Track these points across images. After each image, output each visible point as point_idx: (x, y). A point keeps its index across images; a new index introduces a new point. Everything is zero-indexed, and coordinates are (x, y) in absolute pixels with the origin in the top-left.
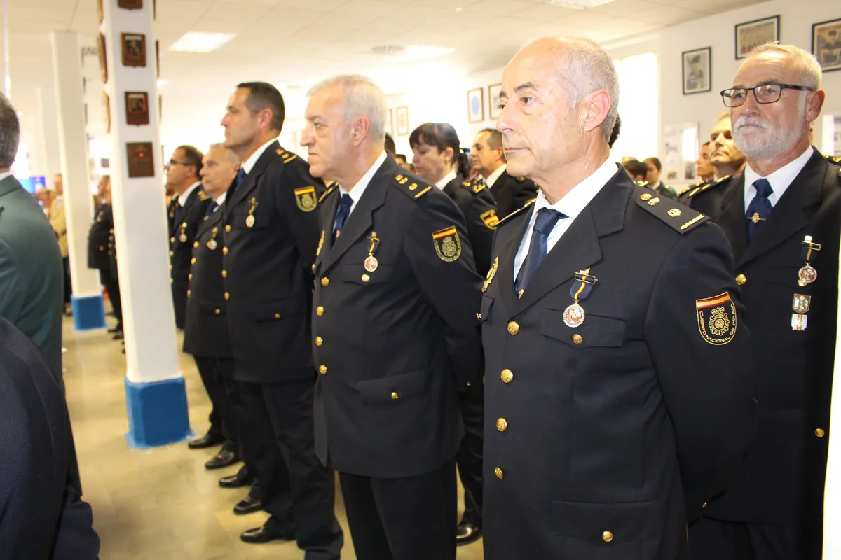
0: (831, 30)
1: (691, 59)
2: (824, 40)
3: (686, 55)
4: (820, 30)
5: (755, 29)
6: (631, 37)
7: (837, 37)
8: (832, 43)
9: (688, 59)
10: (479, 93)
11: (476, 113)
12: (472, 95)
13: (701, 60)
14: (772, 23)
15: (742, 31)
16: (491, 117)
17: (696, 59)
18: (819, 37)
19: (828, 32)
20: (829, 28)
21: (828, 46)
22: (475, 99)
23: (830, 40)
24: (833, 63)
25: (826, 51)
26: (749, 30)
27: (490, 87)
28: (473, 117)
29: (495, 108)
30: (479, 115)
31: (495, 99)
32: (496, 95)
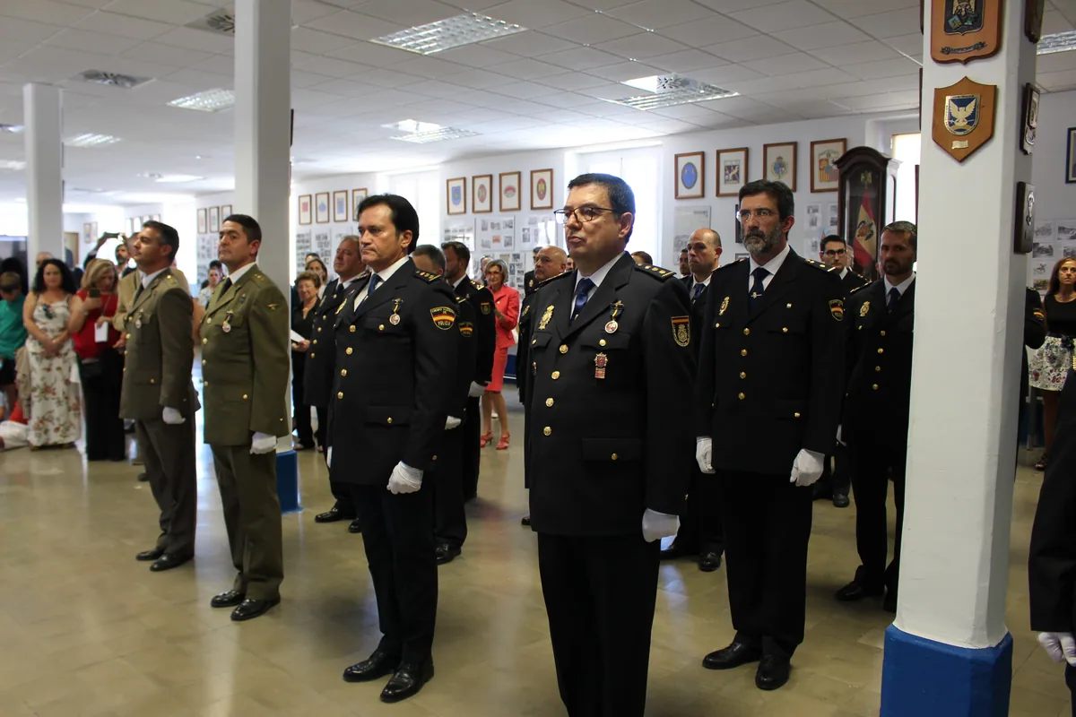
10: (696, 161)
12: (683, 162)
16: (718, 194)
22: (690, 165)
27: (719, 152)
28: (683, 191)
29: (726, 181)
30: (696, 190)
31: (729, 168)
32: (729, 164)
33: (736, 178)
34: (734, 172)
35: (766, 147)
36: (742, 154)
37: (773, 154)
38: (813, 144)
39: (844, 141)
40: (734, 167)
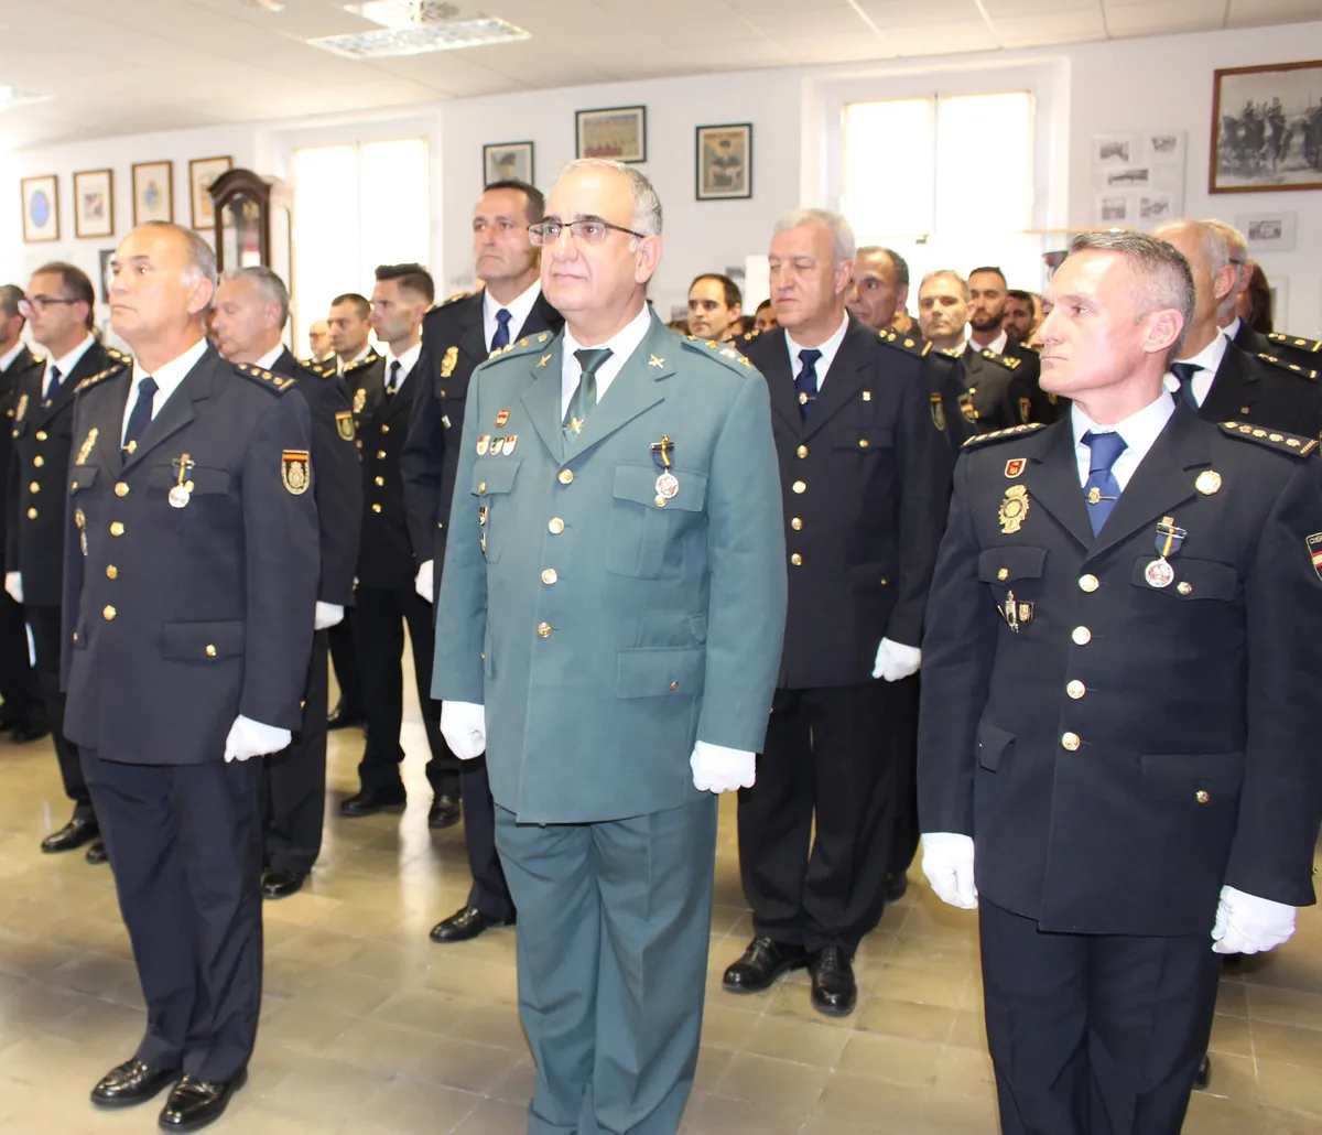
0: (724, 138)
1: (499, 158)
2: (713, 153)
3: (489, 150)
4: (707, 136)
5: (608, 122)
6: (385, 108)
7: (731, 150)
8: (726, 158)
9: (493, 157)
10: (48, 187)
11: (40, 223)
12: (31, 188)
13: (517, 161)
14: (634, 116)
15: (587, 123)
16: (78, 235)
17: (509, 159)
18: (706, 147)
19: (718, 141)
20: (720, 135)
21: (719, 162)
22: (40, 195)
23: (720, 152)
24: (727, 188)
25: (717, 169)
26: (598, 123)
27: (75, 175)
28: (33, 232)
29: (88, 216)
30: (49, 229)
31: (89, 198)
32: (90, 192)
33: (98, 211)
34: (96, 203)
35: (134, 167)
36: (104, 178)
37: (144, 176)
38: (191, 163)
39: (229, 159)
40: (95, 196)
